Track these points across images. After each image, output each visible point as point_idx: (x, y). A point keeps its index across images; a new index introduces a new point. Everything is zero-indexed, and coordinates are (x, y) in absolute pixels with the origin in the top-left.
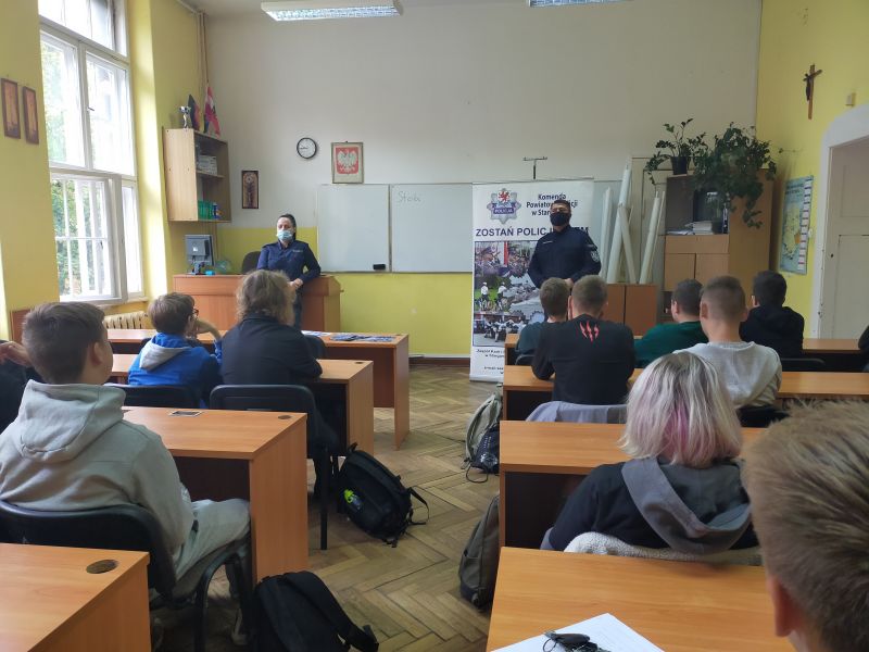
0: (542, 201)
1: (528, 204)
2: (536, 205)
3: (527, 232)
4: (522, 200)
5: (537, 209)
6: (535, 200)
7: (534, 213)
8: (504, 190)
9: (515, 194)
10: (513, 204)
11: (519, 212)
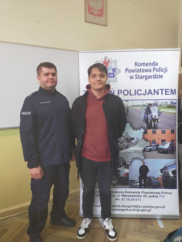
0: (138, 68)
1: (127, 70)
2: (133, 71)
3: (126, 93)
4: (121, 66)
5: (133, 74)
6: (133, 67)
7: (132, 77)
8: (106, 58)
9: (116, 61)
10: (114, 70)
11: (118, 76)
